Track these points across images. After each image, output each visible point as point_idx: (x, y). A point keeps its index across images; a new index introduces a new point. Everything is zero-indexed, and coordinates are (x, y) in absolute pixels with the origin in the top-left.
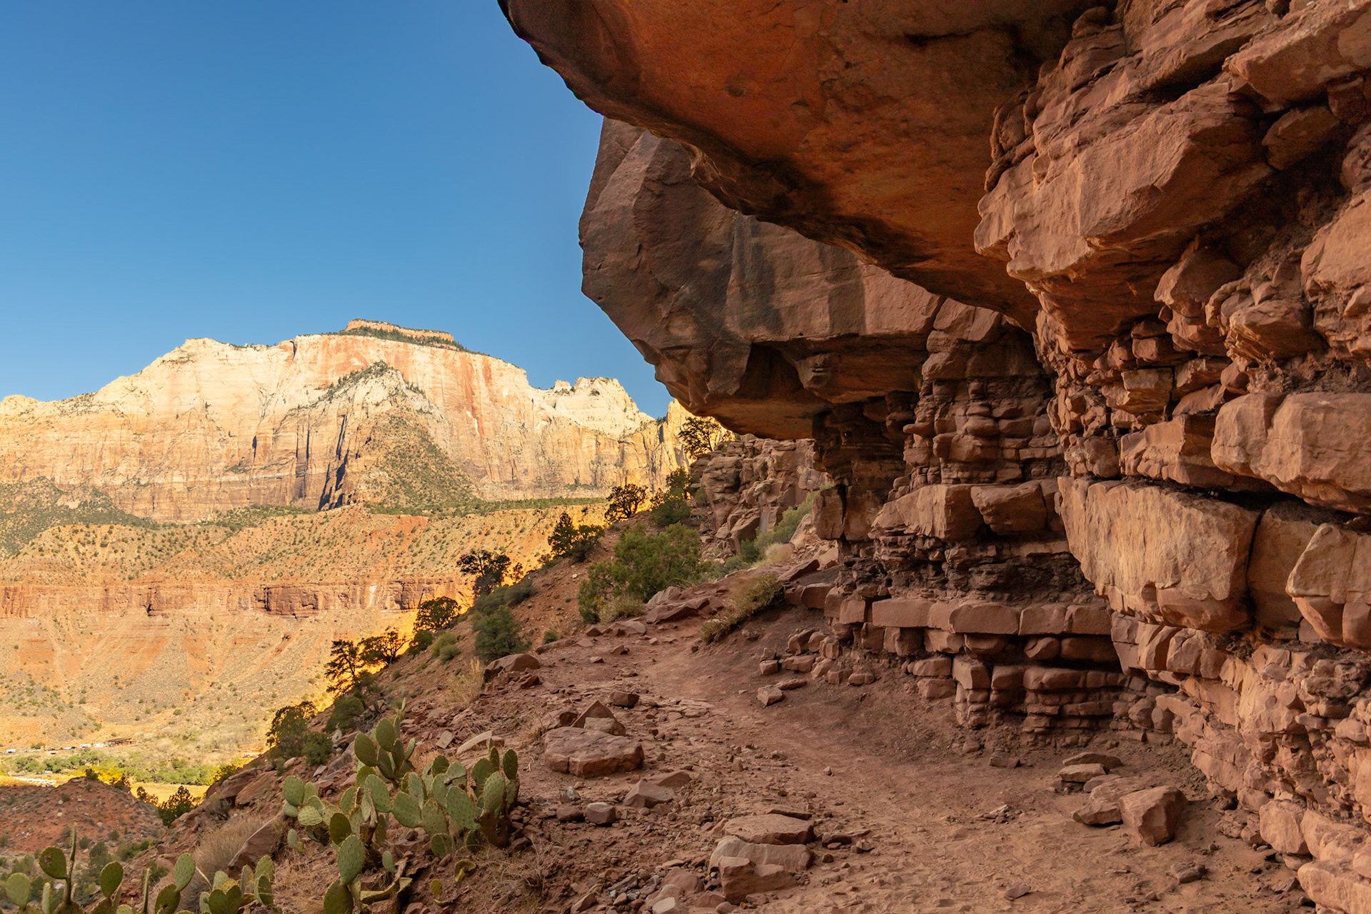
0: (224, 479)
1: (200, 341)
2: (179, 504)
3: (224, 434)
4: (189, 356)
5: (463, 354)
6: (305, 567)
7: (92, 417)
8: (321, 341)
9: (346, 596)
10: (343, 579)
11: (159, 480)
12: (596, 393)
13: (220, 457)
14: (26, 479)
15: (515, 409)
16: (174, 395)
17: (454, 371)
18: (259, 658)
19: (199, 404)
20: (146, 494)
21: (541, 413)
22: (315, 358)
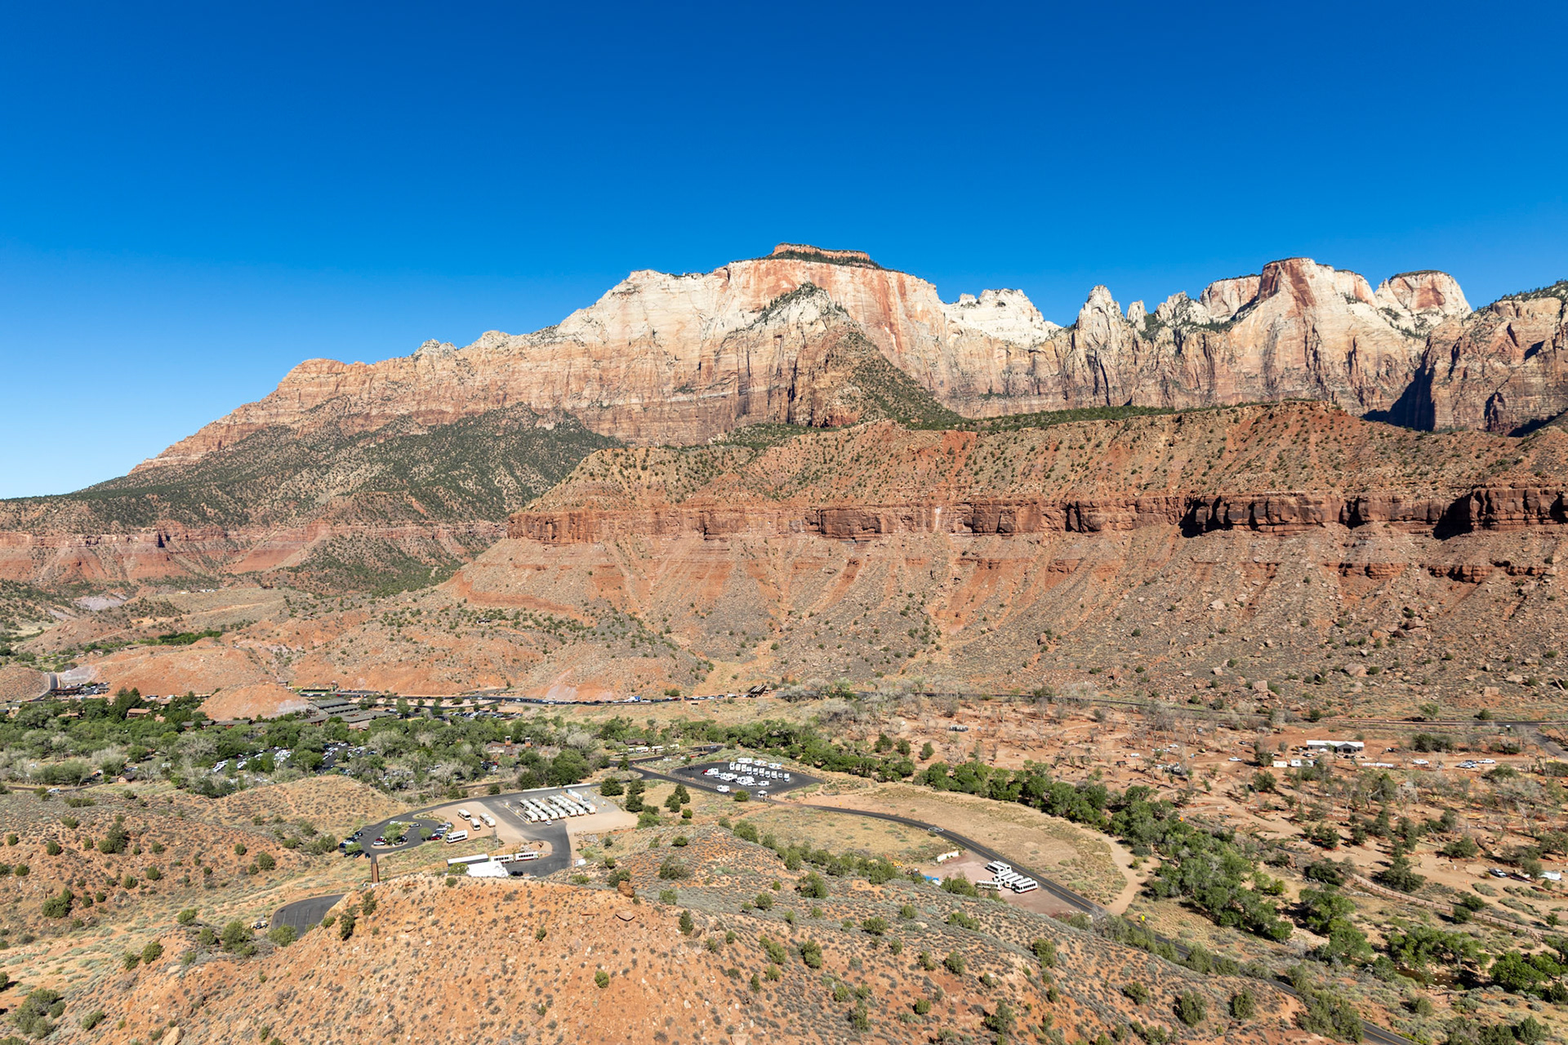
0: (674, 399)
1: (644, 273)
2: (638, 423)
3: (671, 359)
4: (635, 287)
5: (879, 272)
6: (857, 488)
7: (557, 347)
8: (753, 266)
9: (910, 519)
10: (903, 501)
11: (619, 402)
12: (1001, 304)
13: (669, 379)
14: (508, 405)
15: (928, 323)
16: (626, 324)
17: (872, 289)
18: (828, 584)
19: (647, 332)
20: (609, 415)
21: (952, 325)
22: (748, 282)
